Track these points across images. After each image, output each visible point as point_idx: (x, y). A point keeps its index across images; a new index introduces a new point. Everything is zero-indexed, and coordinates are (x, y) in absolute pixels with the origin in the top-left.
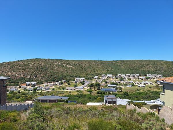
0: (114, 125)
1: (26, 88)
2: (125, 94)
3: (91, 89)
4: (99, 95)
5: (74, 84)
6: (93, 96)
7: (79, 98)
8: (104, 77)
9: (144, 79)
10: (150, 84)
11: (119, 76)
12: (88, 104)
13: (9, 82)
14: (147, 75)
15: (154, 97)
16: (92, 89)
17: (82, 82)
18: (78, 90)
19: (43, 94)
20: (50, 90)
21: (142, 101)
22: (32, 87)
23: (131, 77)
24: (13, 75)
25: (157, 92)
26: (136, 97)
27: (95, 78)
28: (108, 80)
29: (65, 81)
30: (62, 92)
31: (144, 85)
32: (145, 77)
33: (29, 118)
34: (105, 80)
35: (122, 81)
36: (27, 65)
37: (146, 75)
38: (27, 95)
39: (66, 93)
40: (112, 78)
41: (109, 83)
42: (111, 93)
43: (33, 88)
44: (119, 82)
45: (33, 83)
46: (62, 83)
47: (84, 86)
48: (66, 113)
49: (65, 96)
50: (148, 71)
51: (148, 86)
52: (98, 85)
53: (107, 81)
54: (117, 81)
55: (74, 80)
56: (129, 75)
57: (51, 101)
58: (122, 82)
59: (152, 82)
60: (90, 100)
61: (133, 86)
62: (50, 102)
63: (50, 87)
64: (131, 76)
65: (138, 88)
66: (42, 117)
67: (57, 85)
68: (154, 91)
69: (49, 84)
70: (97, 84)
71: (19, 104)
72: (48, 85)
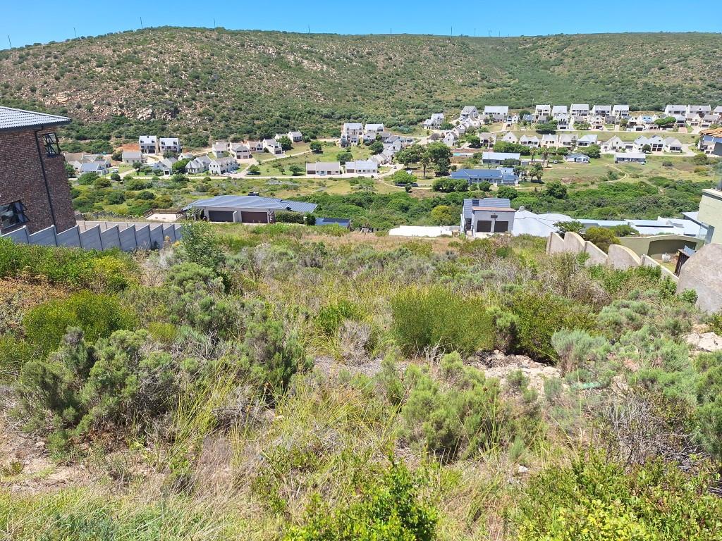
0: (490, 309)
1: (143, 160)
2: (551, 192)
3: (409, 172)
4: (443, 195)
5: (340, 150)
6: (416, 200)
7: (360, 208)
8: (469, 120)
9: (647, 126)
10: (673, 148)
11: (536, 113)
12: (394, 232)
13: (68, 136)
14: (668, 108)
15: (674, 204)
16: (415, 174)
17: (373, 141)
18: (355, 175)
19: (215, 187)
20: (242, 175)
21: (621, 223)
22: (164, 156)
23: (591, 119)
24: (79, 107)
25: (694, 186)
26: (599, 205)
27: (428, 122)
28: (485, 130)
29: (298, 134)
30: (290, 184)
31: (643, 156)
32: (654, 117)
33: (172, 278)
34: (472, 131)
35: (550, 137)
36: (128, 58)
37: (658, 109)
38: (150, 191)
39: (306, 187)
40: (505, 124)
41: (491, 146)
42: (495, 187)
43: (169, 163)
44: (535, 139)
45: (169, 142)
46: (287, 146)
47: (379, 157)
48: (308, 264)
49: (305, 199)
50: (673, 89)
51: (658, 157)
52: (441, 156)
53: (481, 137)
54: (528, 137)
55: (337, 134)
56: (586, 107)
57: (247, 217)
58: (546, 141)
59: (683, 140)
60: (404, 216)
61: (593, 160)
62: (244, 221)
63: (239, 161)
64: (593, 111)
65: (613, 167)
66: (218, 275)
67: (266, 151)
68: (681, 182)
69: (233, 147)
70: (434, 152)
71: (124, 225)
72: (231, 152)
